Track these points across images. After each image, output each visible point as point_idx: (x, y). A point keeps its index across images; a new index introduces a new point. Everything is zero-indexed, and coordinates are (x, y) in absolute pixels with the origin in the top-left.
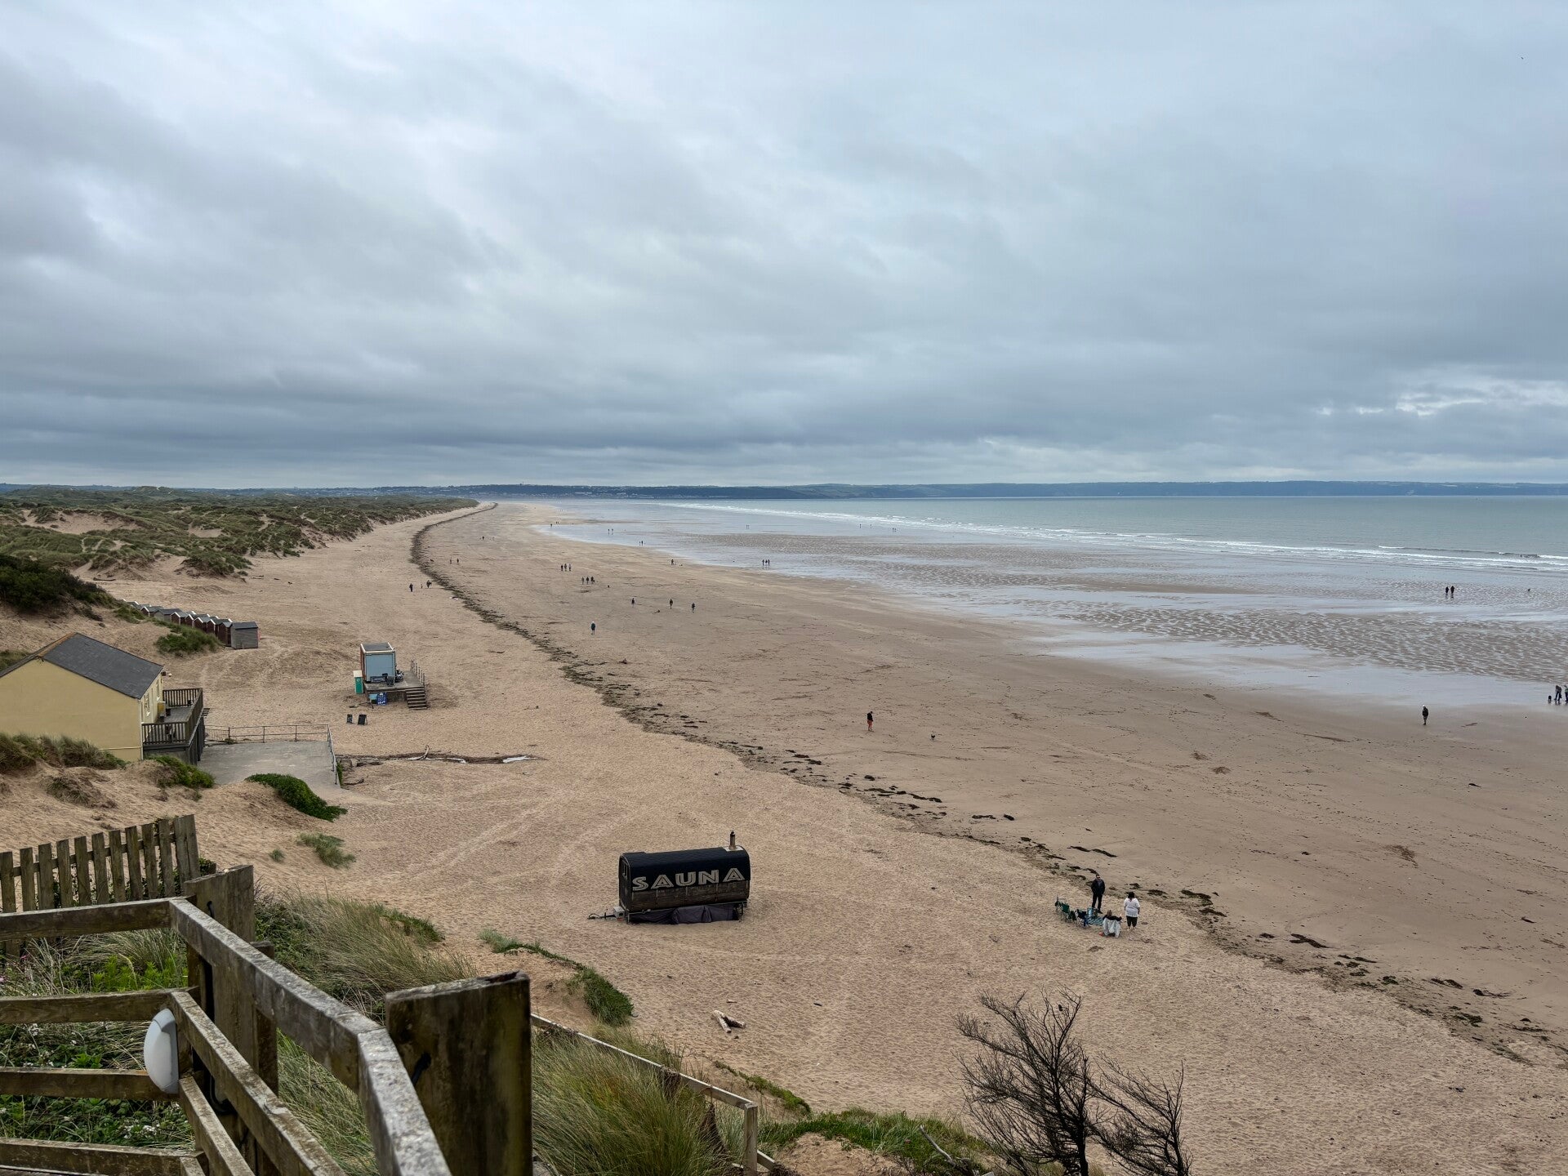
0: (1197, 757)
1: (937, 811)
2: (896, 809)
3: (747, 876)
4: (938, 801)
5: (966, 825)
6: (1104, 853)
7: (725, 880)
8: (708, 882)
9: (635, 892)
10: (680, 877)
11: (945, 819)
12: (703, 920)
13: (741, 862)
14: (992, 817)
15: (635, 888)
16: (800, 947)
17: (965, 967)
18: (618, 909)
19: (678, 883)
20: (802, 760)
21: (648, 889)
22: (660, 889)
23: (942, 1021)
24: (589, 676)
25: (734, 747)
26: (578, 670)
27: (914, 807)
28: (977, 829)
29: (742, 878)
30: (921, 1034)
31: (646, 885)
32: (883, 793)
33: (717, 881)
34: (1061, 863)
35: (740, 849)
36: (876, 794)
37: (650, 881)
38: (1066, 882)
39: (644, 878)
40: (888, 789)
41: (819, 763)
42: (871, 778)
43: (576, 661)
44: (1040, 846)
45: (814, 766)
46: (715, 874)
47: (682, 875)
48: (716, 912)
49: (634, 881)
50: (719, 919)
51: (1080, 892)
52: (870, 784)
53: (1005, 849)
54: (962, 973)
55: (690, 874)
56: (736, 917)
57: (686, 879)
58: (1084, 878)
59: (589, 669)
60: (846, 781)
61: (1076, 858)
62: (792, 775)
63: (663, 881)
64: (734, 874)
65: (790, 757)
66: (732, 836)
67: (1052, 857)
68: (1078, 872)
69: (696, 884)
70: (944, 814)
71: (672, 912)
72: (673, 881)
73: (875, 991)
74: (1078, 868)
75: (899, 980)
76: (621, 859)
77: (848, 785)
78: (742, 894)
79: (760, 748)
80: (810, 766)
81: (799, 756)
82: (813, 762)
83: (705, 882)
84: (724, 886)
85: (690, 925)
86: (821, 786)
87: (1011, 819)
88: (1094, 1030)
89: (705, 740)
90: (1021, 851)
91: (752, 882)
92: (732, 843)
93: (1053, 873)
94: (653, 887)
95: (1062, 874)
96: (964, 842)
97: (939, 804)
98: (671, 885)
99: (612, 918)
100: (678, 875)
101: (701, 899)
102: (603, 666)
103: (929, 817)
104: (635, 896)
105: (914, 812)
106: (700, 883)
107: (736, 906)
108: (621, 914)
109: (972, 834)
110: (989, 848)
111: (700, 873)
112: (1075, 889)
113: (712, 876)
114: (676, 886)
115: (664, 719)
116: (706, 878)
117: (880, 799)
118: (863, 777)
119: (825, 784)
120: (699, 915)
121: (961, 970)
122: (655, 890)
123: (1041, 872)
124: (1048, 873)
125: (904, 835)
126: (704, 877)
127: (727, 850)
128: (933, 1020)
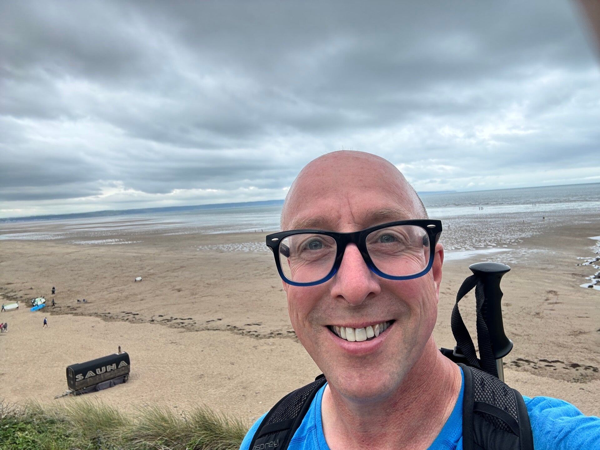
0: (273, 287)
1: (192, 323)
2: (176, 325)
3: (128, 363)
4: (191, 319)
5: (205, 325)
6: (257, 324)
7: (119, 367)
8: (112, 370)
9: (78, 381)
10: (98, 371)
11: (196, 325)
12: (110, 386)
13: (125, 358)
14: (213, 321)
15: (77, 380)
16: (158, 386)
17: (226, 377)
18: (68, 391)
19: (97, 373)
20: (130, 314)
21: (84, 379)
22: (89, 377)
23: (227, 399)
24: (15, 297)
25: (97, 315)
26: (9, 295)
27: (183, 323)
28: (209, 326)
29: (127, 364)
30: (221, 406)
31: (83, 377)
32: (168, 320)
33: (116, 368)
34: (244, 331)
35: (123, 353)
36: (166, 321)
37: (84, 375)
38: (248, 337)
39: (81, 374)
40: (169, 319)
41: (138, 314)
42: (162, 316)
43: (6, 291)
44: (235, 327)
45: (136, 316)
46: (114, 366)
47: (99, 369)
48: (116, 381)
49: (77, 377)
50: (117, 384)
51: (254, 340)
52: (161, 318)
53: (223, 331)
54: (227, 379)
55: (102, 368)
56: (124, 382)
57: (101, 370)
58: (254, 335)
59: (14, 294)
60: (151, 319)
61: (247, 328)
62: (128, 321)
63: (90, 374)
64: (123, 363)
65: (123, 314)
66: (119, 348)
67: (240, 330)
68: (251, 333)
69: (106, 371)
70: (195, 323)
71: (96, 386)
72: (95, 372)
73: (196, 395)
74: (250, 331)
75: (204, 388)
76: (67, 369)
77: (153, 321)
78: (126, 372)
79: (109, 313)
80: (134, 316)
81: (128, 313)
82: (134, 315)
83: (110, 370)
84: (119, 369)
85: (105, 390)
86: (142, 323)
87: (220, 320)
88: (280, 387)
89: (82, 314)
90: (228, 330)
91: (131, 366)
92: (120, 351)
93: (243, 335)
94: (86, 377)
95: (246, 335)
96: (206, 331)
97: (191, 320)
98: (94, 374)
99: (66, 396)
100: (97, 370)
101: (109, 378)
102: (21, 292)
103: (190, 325)
104: (78, 383)
105: (184, 325)
106: (108, 370)
107: (125, 377)
108: (71, 393)
109: (209, 328)
110: (216, 332)
111: (107, 367)
112: (252, 339)
113: (113, 367)
114: (97, 374)
115: (59, 309)
116: (110, 368)
117: (168, 323)
118: (158, 316)
119: (143, 322)
120: (108, 385)
121: (226, 378)
122: (87, 378)
123: (238, 336)
124: (241, 336)
125: (183, 334)
126: (109, 368)
127: (118, 354)
128: (224, 400)
